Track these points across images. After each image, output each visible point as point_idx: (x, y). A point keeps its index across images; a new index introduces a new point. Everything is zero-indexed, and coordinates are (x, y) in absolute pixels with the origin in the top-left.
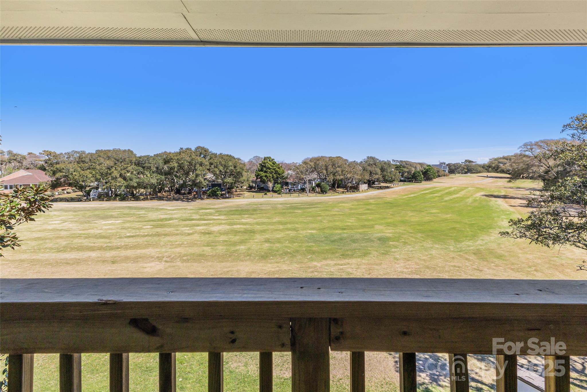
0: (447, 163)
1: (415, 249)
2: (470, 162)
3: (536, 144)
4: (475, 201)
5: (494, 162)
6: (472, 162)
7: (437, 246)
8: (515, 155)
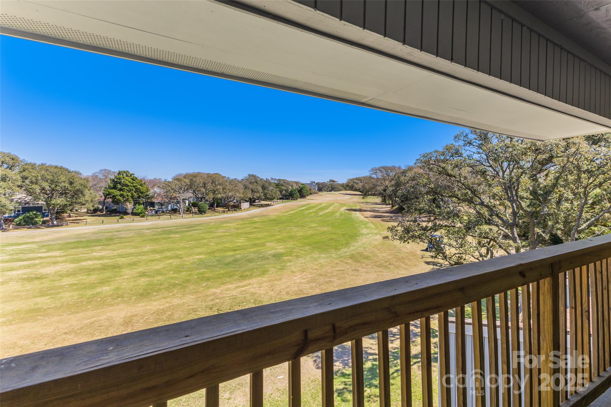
0: (316, 182)
1: (306, 261)
2: (333, 181)
3: (379, 169)
4: (342, 214)
5: (350, 182)
6: (335, 181)
7: (323, 256)
8: (365, 178)
